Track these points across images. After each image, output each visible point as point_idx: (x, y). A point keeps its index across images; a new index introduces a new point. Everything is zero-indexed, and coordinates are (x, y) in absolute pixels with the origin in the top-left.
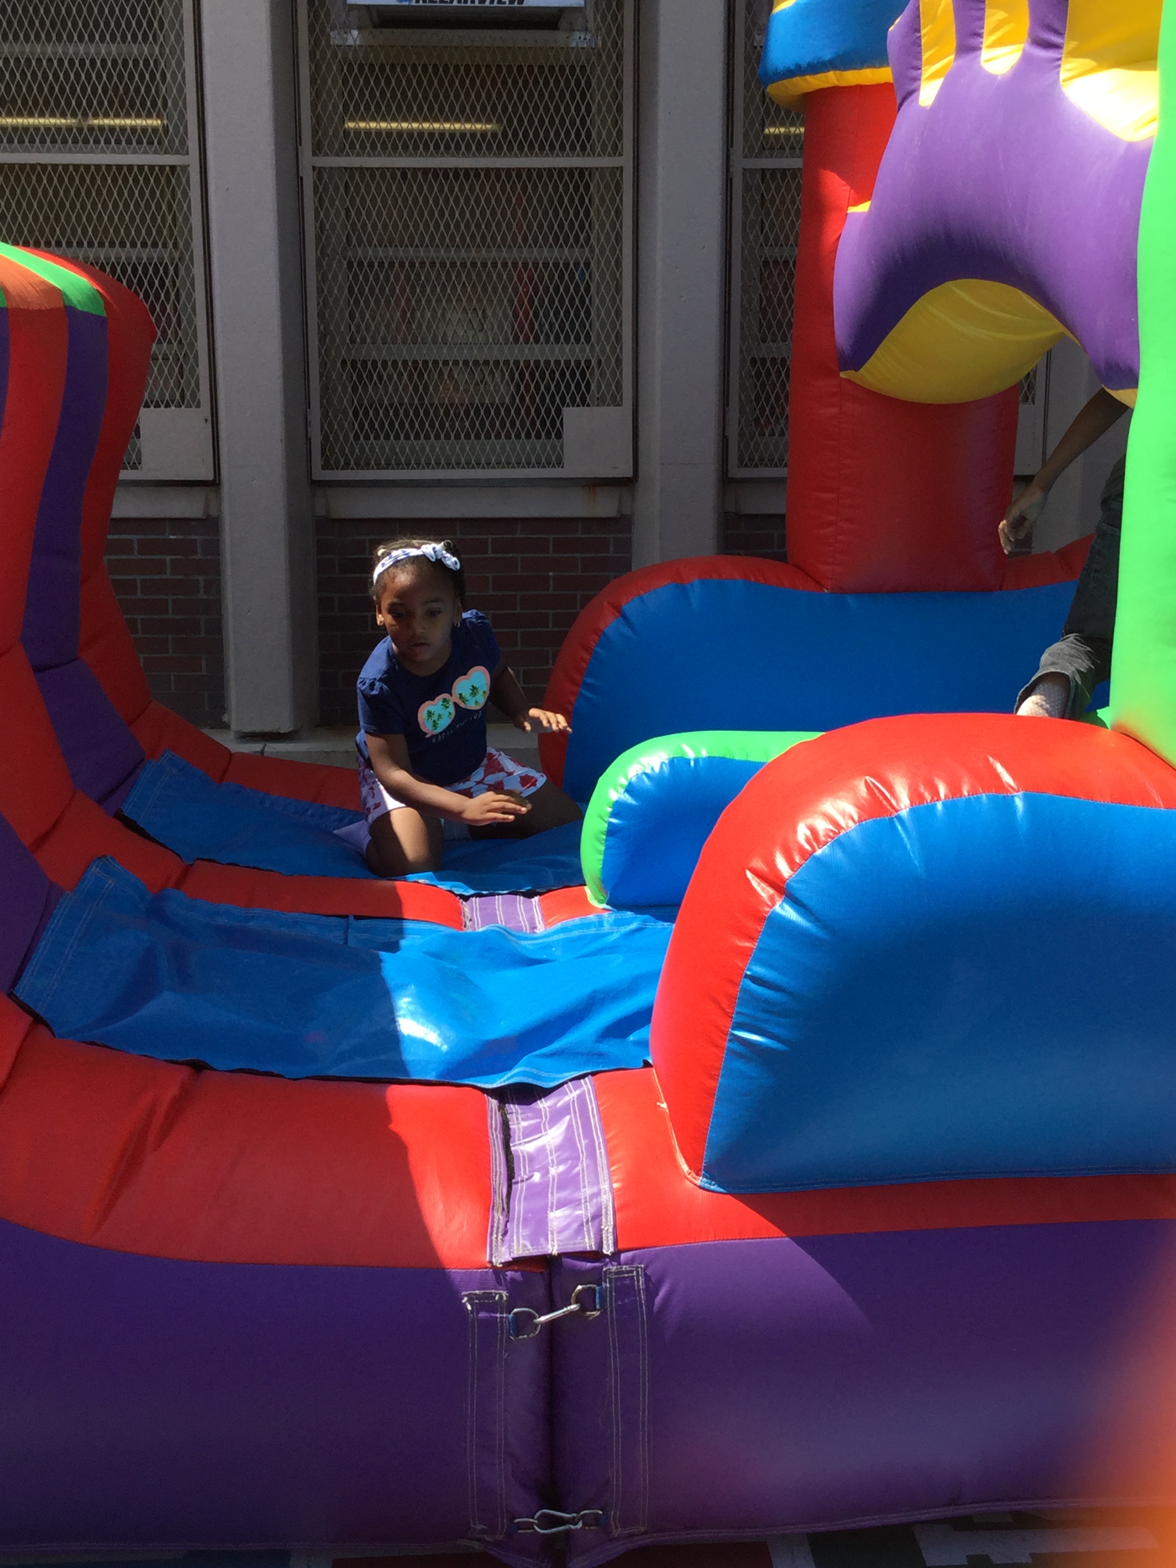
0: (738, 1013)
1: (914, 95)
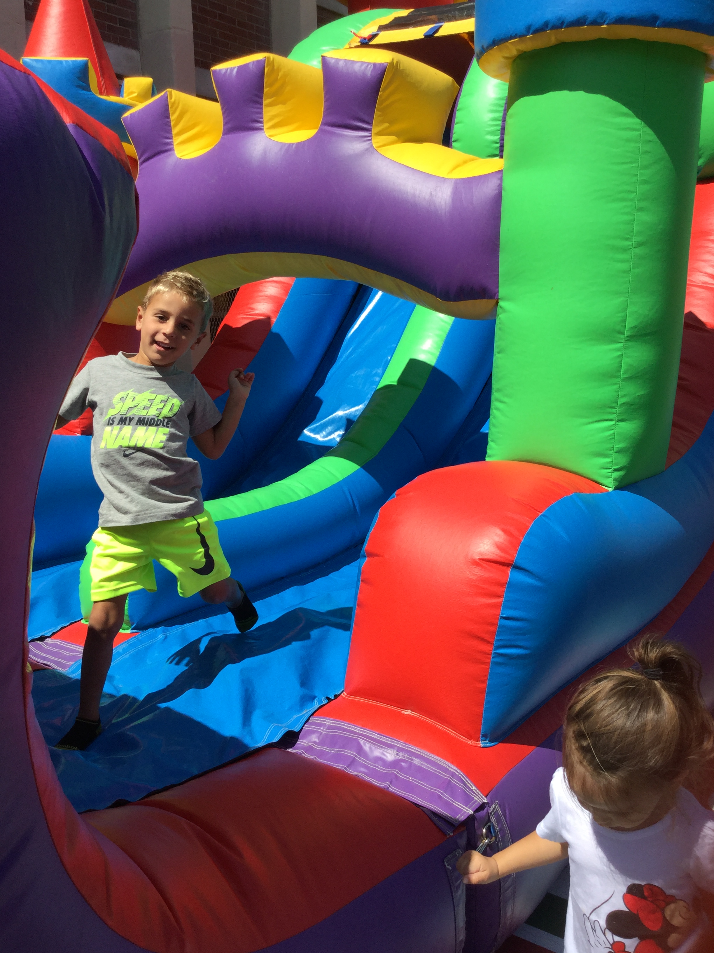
0: (498, 640)
1: (169, 153)
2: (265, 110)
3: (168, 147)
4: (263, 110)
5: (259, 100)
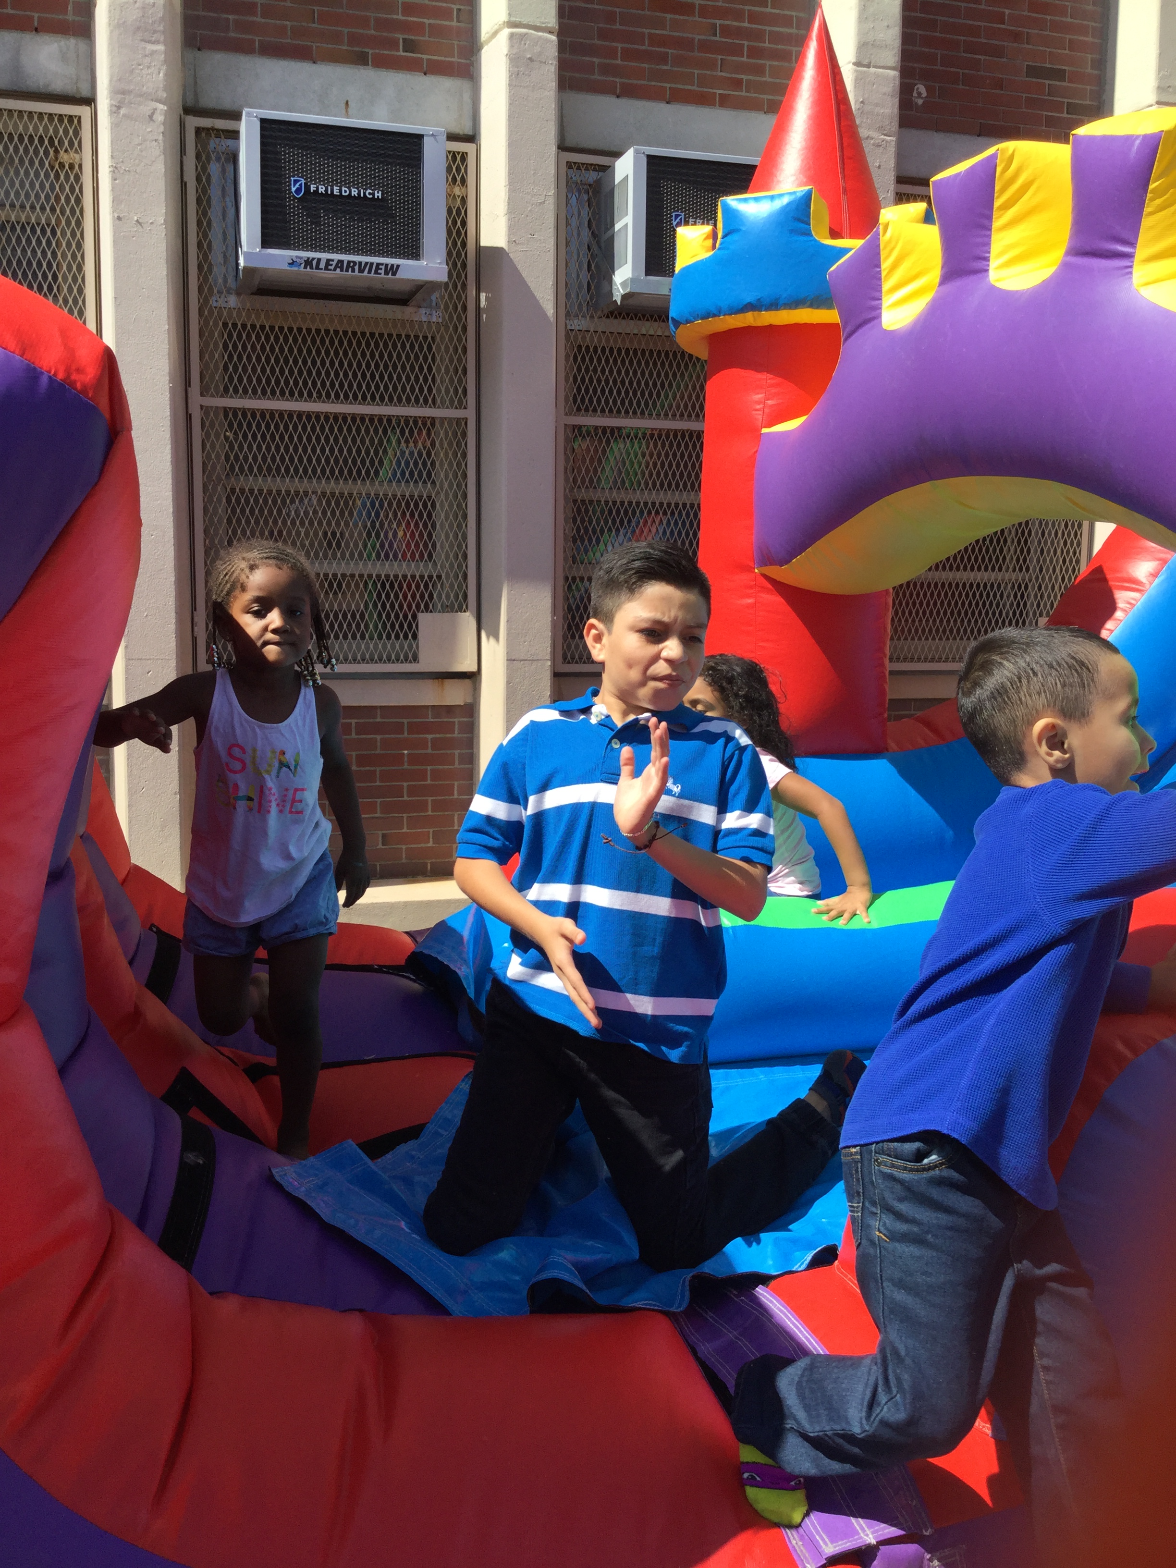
1: (876, 321)
2: (995, 237)
3: (874, 314)
4: (990, 238)
5: (986, 222)
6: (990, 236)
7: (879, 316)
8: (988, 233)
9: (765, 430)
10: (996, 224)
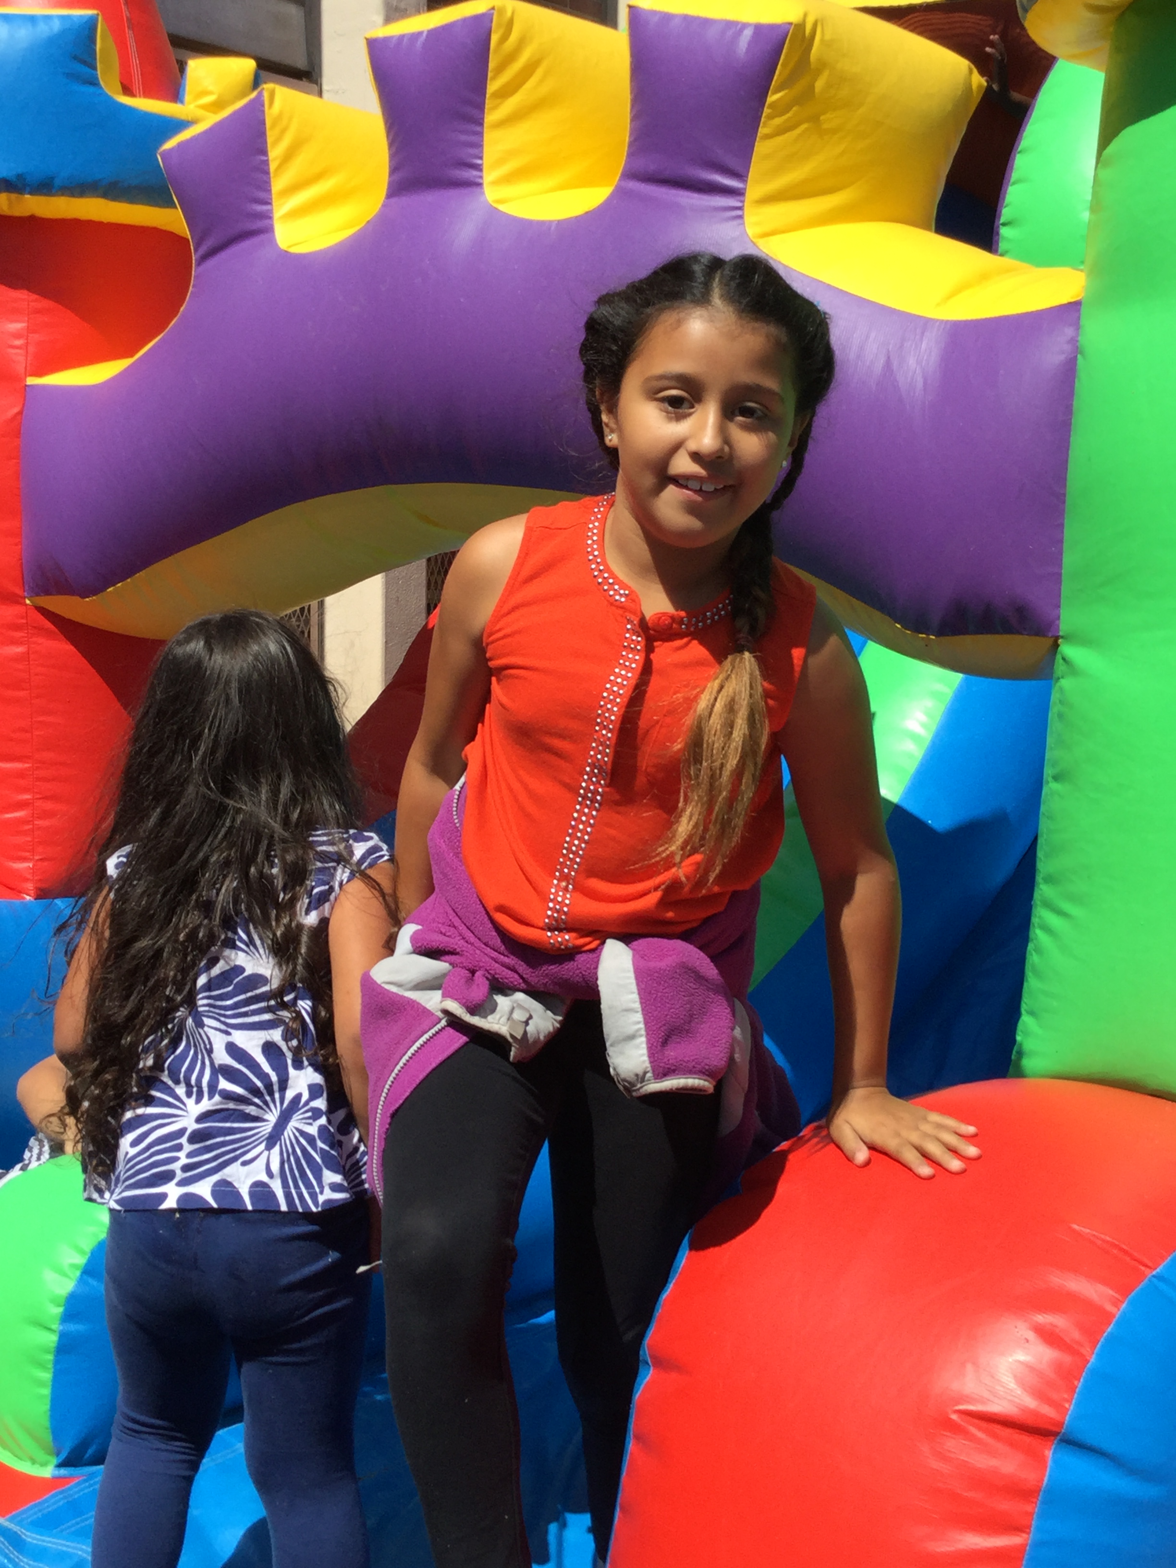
1: (262, 237)
2: (489, 137)
3: (259, 224)
4: (482, 137)
5: (474, 112)
6: (481, 134)
7: (269, 230)
8: (478, 129)
9: (31, 381)
10: (490, 117)
